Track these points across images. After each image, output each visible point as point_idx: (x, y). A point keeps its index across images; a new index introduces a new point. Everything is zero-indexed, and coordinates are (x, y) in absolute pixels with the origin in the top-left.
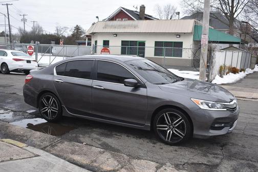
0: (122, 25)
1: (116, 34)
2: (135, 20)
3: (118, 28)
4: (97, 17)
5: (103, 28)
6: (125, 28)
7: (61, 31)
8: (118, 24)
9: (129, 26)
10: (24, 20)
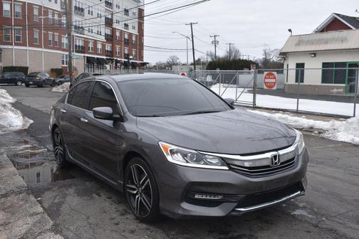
0: (323, 39)
1: (314, 54)
2: (354, 28)
3: (316, 44)
4: (290, 30)
5: (296, 45)
6: (326, 43)
7: (270, 55)
8: (318, 38)
9: (333, 40)
10: (215, 43)
